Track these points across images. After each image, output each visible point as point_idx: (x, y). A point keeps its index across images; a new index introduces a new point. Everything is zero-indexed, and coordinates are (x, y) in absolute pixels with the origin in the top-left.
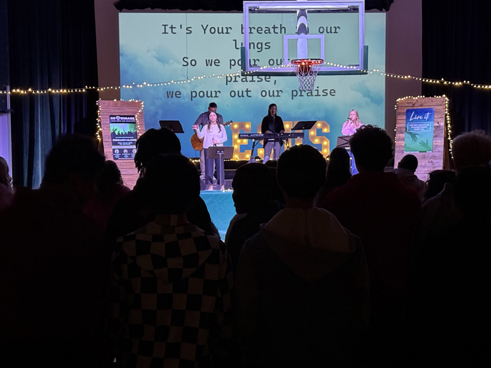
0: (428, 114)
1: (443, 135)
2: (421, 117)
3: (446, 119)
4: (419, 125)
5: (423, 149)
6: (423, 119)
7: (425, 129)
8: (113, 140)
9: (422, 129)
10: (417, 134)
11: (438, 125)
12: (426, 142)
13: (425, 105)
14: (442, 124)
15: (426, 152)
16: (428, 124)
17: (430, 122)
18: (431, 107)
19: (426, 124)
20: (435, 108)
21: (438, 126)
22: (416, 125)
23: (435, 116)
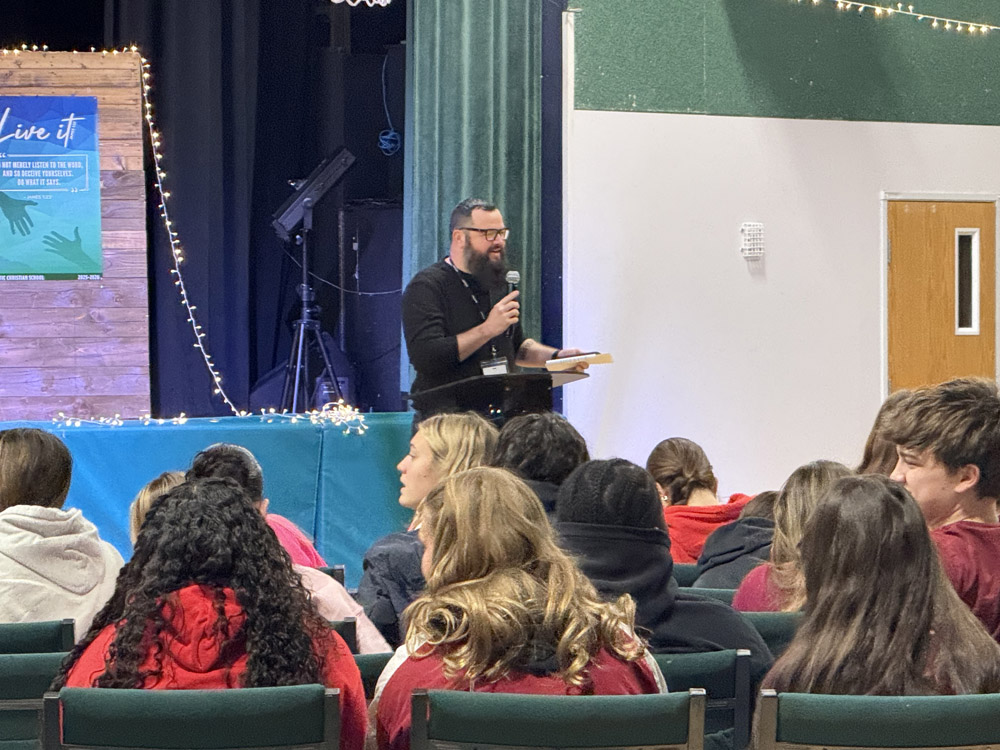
0: (72, 118)
1: (141, 205)
2: (41, 133)
4: (38, 165)
5: (62, 264)
6: (53, 139)
7: (63, 180)
9: (50, 183)
10: (30, 203)
11: (119, 168)
12: (72, 238)
13: (55, 81)
14: (137, 166)
15: (74, 277)
16: (75, 160)
17: (86, 155)
18: (88, 92)
19: (67, 160)
20: (106, 98)
21: (118, 174)
22: (22, 165)
23: (101, 130)
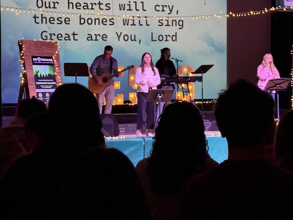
8: (37, 83)
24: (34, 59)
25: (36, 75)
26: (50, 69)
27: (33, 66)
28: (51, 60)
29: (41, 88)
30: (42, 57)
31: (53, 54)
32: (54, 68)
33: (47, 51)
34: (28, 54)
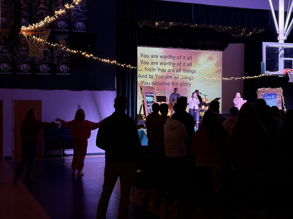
0: (273, 95)
1: (281, 104)
2: (270, 97)
3: (282, 98)
8: (148, 104)
9: (271, 102)
13: (272, 92)
14: (281, 100)
18: (275, 93)
19: (273, 100)
20: (277, 93)
21: (278, 101)
23: (277, 97)
24: (147, 94)
25: (147, 101)
26: (152, 98)
27: (146, 97)
28: (153, 94)
29: (149, 107)
30: (149, 93)
31: (153, 92)
32: (154, 98)
33: (151, 91)
34: (144, 92)
